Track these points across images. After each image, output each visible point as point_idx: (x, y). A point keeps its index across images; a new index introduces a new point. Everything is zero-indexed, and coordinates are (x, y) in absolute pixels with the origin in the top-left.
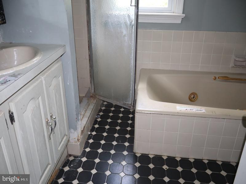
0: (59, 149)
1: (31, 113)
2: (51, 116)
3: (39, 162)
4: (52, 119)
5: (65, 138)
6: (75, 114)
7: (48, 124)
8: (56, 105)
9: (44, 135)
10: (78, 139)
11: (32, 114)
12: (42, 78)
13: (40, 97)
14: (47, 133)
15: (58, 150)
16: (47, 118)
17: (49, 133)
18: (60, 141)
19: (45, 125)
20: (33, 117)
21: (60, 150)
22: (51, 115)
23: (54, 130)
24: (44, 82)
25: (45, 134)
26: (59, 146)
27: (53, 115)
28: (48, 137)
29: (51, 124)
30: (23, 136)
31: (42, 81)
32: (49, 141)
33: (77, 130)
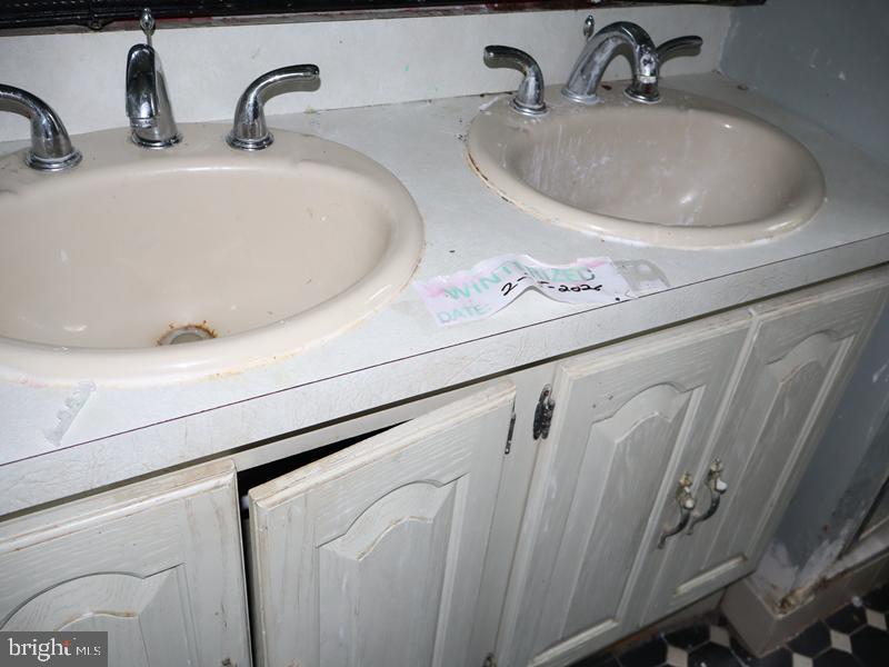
0: (683, 588)
1: (627, 434)
2: (711, 474)
3: (571, 597)
4: (705, 487)
5: (732, 564)
6: (833, 510)
7: (683, 495)
8: (761, 440)
9: (643, 522)
10: (784, 603)
11: (626, 439)
12: (756, 317)
13: (704, 387)
14: (662, 521)
15: (675, 593)
16: (688, 475)
17: (669, 527)
18: (702, 568)
19: (667, 492)
20: (628, 449)
21: (685, 594)
22: (714, 468)
23: (692, 525)
24: (753, 337)
25: (650, 520)
26: (690, 579)
27: (724, 474)
28: (655, 537)
29: (689, 504)
30: (553, 496)
31: (743, 332)
32: (651, 551)
33: (802, 566)
